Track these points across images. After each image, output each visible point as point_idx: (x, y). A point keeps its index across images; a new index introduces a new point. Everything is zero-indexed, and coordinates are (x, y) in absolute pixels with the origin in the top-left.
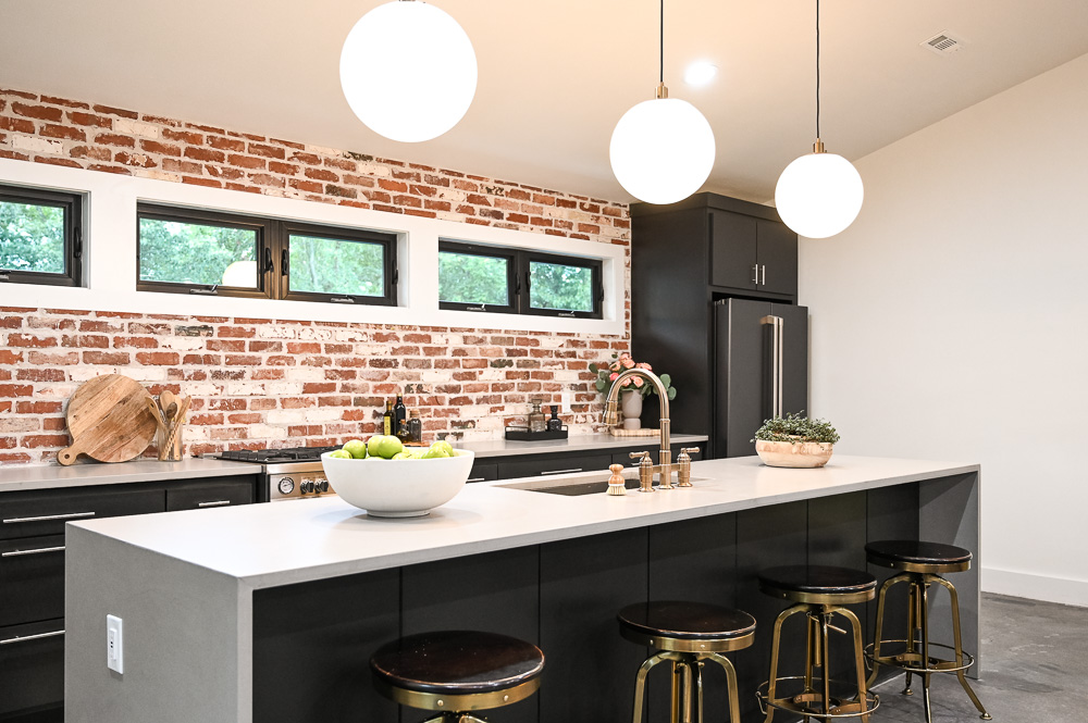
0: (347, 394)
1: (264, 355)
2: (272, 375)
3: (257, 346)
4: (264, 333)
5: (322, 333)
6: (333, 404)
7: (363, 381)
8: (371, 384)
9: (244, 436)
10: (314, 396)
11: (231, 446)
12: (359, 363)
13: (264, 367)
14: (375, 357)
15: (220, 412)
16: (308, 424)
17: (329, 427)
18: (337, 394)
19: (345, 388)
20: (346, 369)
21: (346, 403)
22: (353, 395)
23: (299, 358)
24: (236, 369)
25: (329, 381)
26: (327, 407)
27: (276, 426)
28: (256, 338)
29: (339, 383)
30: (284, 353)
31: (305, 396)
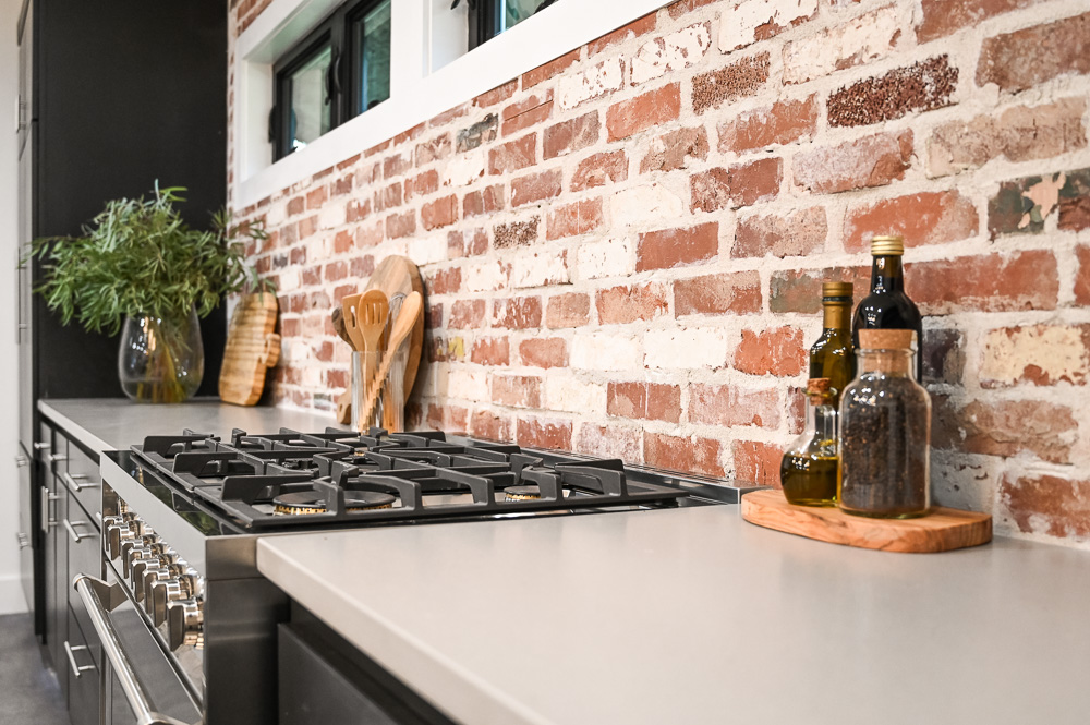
0: (750, 263)
1: (567, 163)
2: (580, 221)
3: (559, 140)
4: (570, 94)
5: (687, 40)
6: (708, 307)
7: (806, 201)
8: (837, 210)
9: (534, 402)
10: (660, 280)
11: (521, 425)
12: (790, 121)
13: (568, 198)
14: (848, 79)
15: (503, 331)
16: (648, 378)
17: (700, 394)
18: (722, 266)
19: (749, 240)
20: (749, 157)
21: (746, 300)
22: (767, 267)
23: (634, 150)
24: (524, 215)
25: (703, 217)
26: (696, 318)
27: (588, 377)
28: (556, 117)
29: (726, 220)
30: (602, 145)
31: (643, 279)
